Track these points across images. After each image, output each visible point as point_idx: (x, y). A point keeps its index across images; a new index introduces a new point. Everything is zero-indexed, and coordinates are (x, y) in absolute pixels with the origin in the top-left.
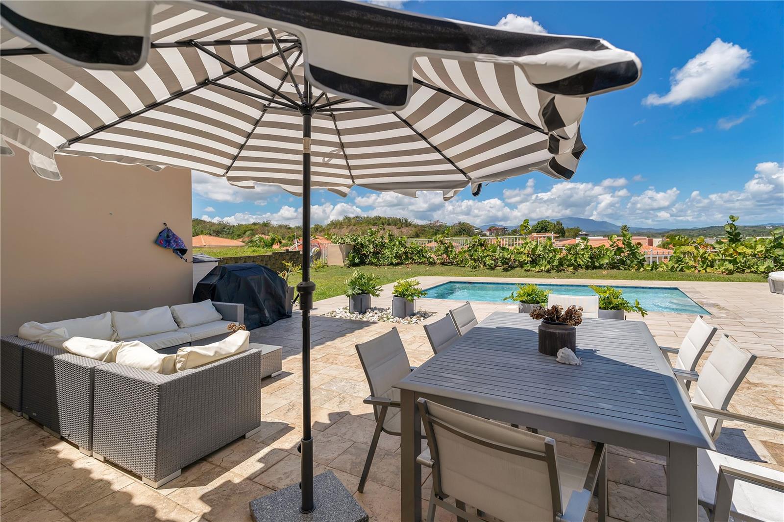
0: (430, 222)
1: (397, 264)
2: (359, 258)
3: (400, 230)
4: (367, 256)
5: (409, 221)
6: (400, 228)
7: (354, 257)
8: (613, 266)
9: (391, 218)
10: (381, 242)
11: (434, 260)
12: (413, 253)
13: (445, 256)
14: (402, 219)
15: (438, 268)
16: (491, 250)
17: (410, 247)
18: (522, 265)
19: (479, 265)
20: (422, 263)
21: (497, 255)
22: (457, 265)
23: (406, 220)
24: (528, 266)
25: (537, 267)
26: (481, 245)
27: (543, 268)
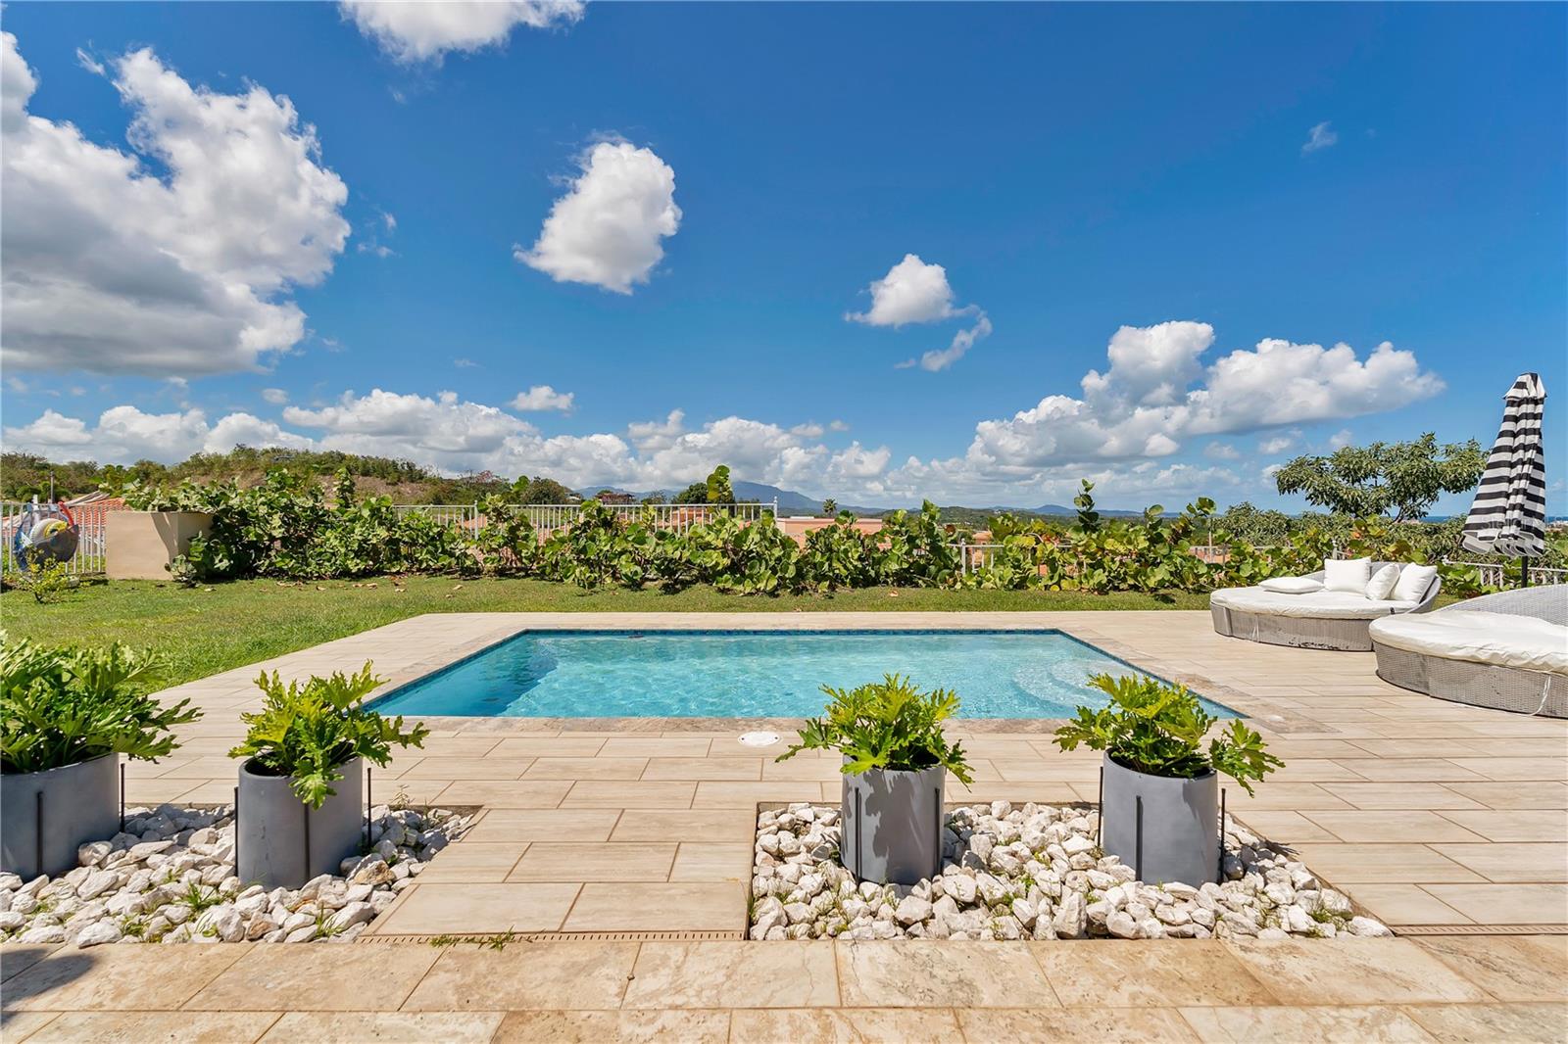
0: (469, 475)
1: (365, 574)
2: (230, 557)
3: (396, 488)
4: (263, 550)
5: (418, 468)
6: (395, 484)
7: (210, 553)
8: (903, 579)
9: (371, 458)
10: (313, 509)
11: (476, 563)
12: (413, 543)
13: (507, 552)
14: (400, 463)
15: (487, 586)
16: (630, 539)
17: (407, 525)
18: (708, 576)
19: (600, 576)
20: (440, 570)
21: (650, 548)
22: (542, 575)
23: (411, 467)
24: (727, 581)
25: (748, 582)
26: (607, 524)
27: (761, 586)
